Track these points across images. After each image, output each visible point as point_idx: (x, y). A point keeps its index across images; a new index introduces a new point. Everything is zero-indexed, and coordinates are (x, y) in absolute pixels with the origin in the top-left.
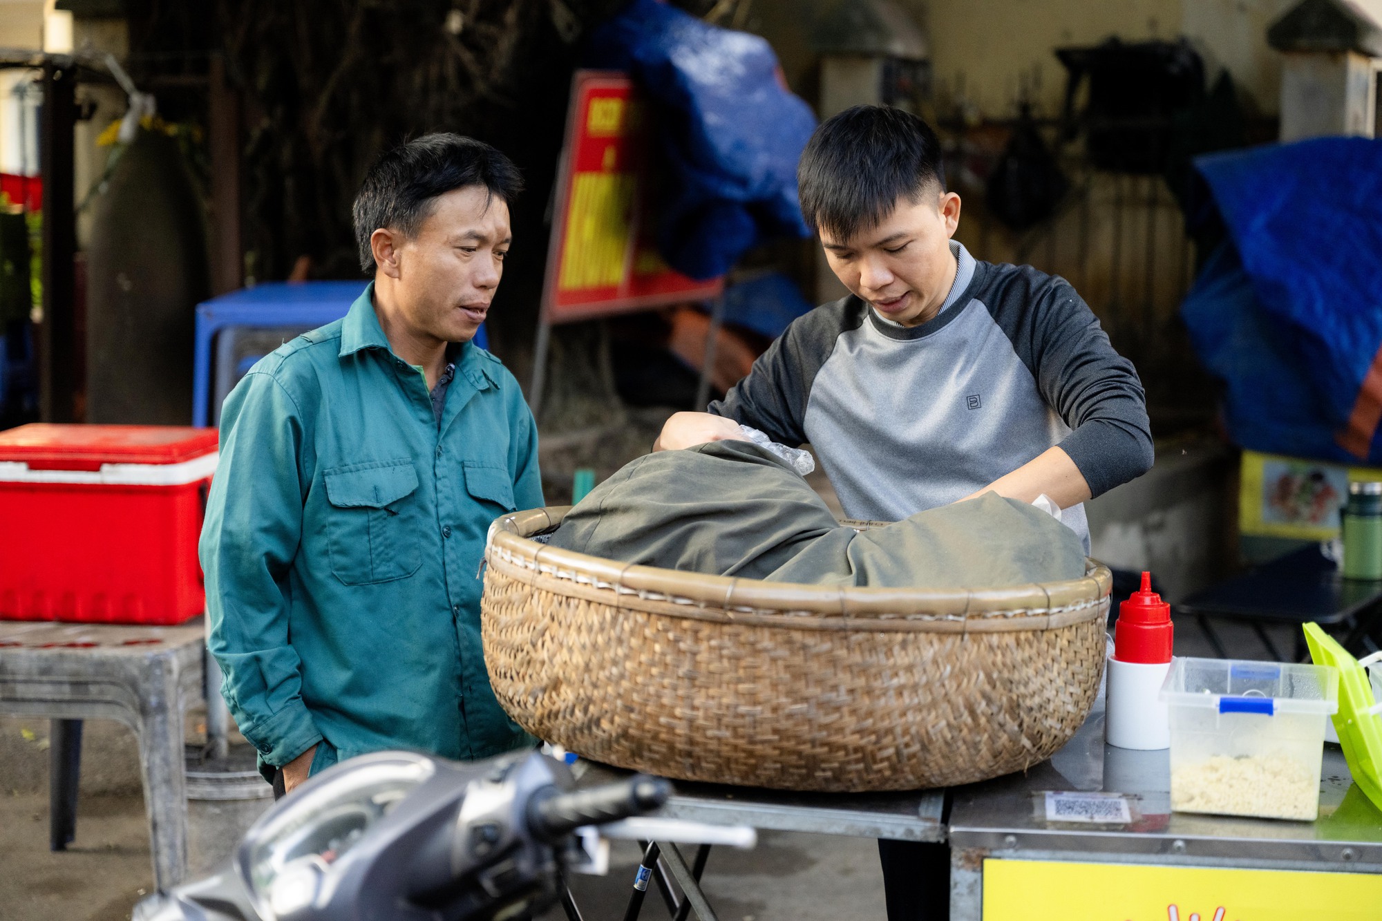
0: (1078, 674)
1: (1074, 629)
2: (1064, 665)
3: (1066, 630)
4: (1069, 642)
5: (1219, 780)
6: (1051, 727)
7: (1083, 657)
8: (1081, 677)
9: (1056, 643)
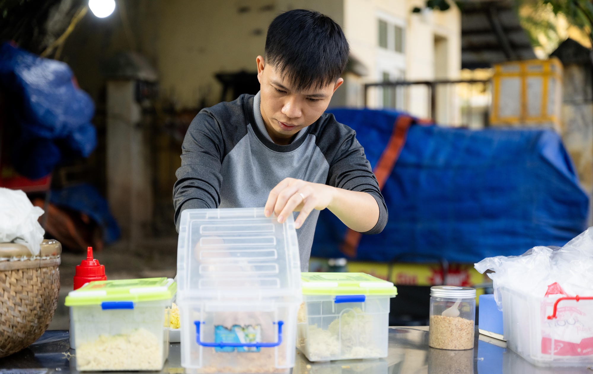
0: (25, 300)
1: (20, 272)
2: (13, 293)
3: (14, 273)
4: (17, 280)
5: (104, 350)
6: (4, 331)
7: (28, 290)
8: (27, 302)
9: (6, 280)
